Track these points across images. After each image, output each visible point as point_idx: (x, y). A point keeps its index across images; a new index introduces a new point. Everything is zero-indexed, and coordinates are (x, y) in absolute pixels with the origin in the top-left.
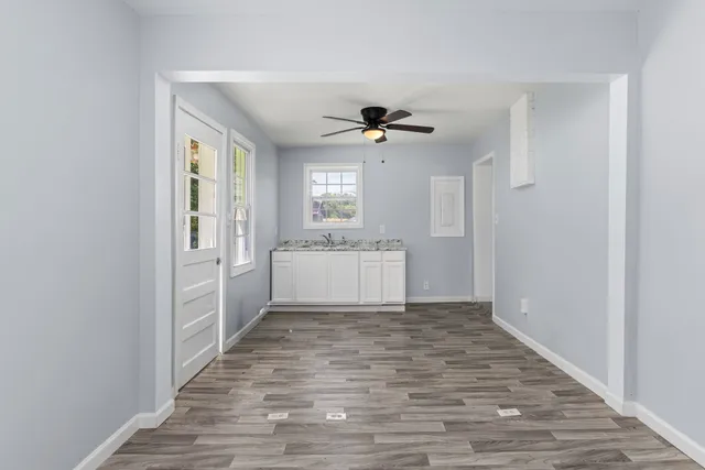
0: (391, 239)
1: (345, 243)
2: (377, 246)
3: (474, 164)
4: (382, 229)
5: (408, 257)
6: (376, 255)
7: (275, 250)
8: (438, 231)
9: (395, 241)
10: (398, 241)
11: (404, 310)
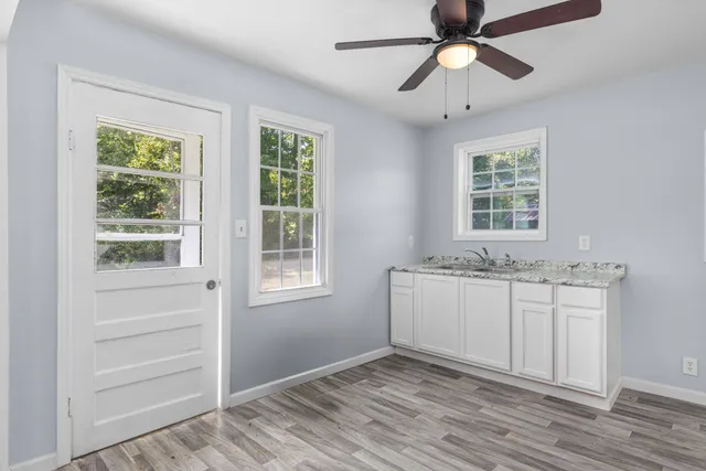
0: (601, 261)
4: (584, 242)
9: (612, 267)
10: (618, 267)
11: (608, 409)
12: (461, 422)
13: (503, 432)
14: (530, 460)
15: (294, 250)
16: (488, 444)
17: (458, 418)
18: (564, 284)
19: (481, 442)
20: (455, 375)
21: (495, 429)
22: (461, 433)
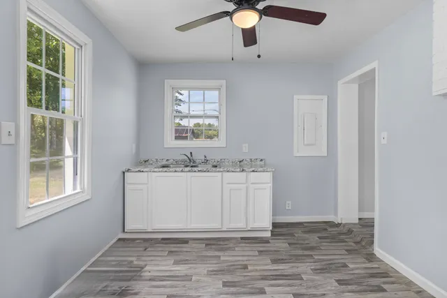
0: (253, 158)
1: (206, 161)
2: (241, 166)
3: (340, 83)
4: (245, 148)
5: (274, 178)
6: (240, 176)
7: (128, 170)
8: (300, 151)
9: (258, 161)
10: (261, 160)
11: (270, 235)
12: (220, 271)
13: (245, 267)
14: (275, 277)
15: (59, 157)
16: (246, 278)
17: (215, 269)
18: (253, 171)
19: (242, 279)
20: (185, 241)
21: (240, 267)
22: (228, 278)
